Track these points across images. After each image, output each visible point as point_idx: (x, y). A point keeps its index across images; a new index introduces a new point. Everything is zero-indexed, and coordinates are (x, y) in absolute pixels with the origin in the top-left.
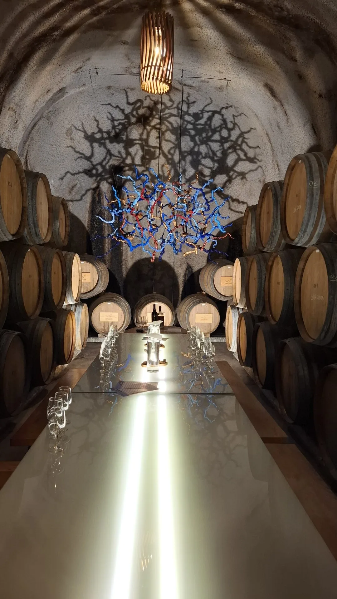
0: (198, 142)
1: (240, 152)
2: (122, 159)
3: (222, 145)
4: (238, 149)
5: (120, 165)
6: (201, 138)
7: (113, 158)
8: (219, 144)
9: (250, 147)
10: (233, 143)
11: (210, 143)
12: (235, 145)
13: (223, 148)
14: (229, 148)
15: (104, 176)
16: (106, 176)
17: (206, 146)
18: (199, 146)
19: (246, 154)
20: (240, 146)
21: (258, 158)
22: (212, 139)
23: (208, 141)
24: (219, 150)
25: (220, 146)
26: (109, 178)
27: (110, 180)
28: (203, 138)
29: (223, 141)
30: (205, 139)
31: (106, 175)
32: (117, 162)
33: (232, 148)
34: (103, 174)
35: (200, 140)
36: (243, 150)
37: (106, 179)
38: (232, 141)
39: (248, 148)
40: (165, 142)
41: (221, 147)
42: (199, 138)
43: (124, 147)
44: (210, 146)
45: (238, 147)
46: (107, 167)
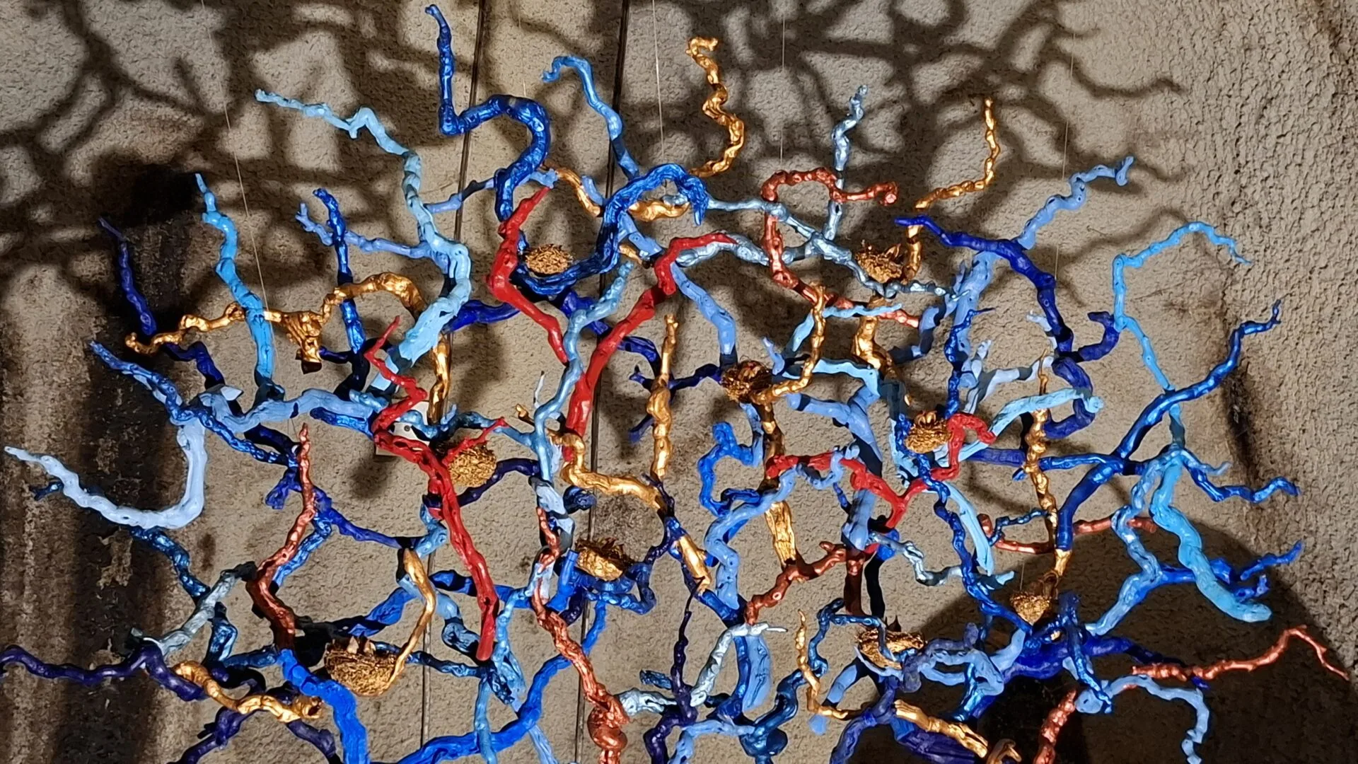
0: (744, 53)
1: (1024, 124)
2: (194, 122)
3: (902, 73)
4: (1013, 104)
5: (177, 159)
6: (761, 24)
7: (131, 104)
8: (879, 69)
9: (1099, 92)
10: (976, 62)
11: (818, 60)
12: (993, 79)
13: (910, 96)
14: (950, 95)
15: (49, 228)
16: (64, 235)
17: (796, 81)
18: (745, 73)
19: (1064, 137)
20: (1030, 79)
21: (1150, 156)
22: (838, 33)
23: (806, 48)
24: (882, 107)
25: (889, 83)
26: (87, 251)
27: (90, 266)
28: (775, 27)
29: (911, 49)
30: (788, 34)
31: (64, 226)
32: (157, 138)
33: (971, 96)
34: (42, 214)
35: (753, 40)
36: (1044, 109)
37: (60, 257)
38: (968, 49)
39: (1081, 96)
40: (517, 32)
41: (898, 91)
42: (748, 25)
43: (217, 35)
44: (817, 77)
45: (1013, 92)
46: (79, 167)
